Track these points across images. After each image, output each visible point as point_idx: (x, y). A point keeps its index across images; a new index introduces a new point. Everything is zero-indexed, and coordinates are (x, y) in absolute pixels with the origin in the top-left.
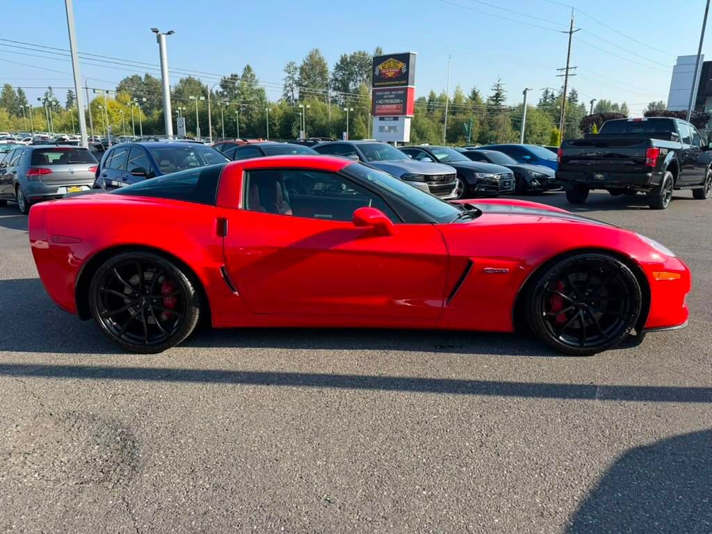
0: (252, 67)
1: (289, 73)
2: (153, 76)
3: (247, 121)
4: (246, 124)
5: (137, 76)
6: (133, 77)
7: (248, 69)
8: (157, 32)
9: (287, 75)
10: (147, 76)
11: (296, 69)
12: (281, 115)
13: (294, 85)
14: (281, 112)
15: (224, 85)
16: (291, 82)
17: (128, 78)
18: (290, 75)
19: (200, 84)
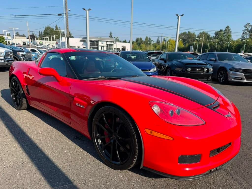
0: (229, 26)
1: (246, 28)
2: (191, 32)
3: (221, 47)
4: (220, 48)
5: (185, 32)
6: (184, 32)
7: (228, 27)
8: (178, 15)
9: (245, 28)
10: (189, 32)
11: (250, 26)
12: (236, 45)
13: (248, 33)
14: (236, 44)
15: (216, 34)
16: (246, 31)
17: (182, 33)
18: (247, 29)
19: (207, 34)
